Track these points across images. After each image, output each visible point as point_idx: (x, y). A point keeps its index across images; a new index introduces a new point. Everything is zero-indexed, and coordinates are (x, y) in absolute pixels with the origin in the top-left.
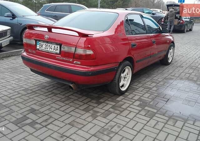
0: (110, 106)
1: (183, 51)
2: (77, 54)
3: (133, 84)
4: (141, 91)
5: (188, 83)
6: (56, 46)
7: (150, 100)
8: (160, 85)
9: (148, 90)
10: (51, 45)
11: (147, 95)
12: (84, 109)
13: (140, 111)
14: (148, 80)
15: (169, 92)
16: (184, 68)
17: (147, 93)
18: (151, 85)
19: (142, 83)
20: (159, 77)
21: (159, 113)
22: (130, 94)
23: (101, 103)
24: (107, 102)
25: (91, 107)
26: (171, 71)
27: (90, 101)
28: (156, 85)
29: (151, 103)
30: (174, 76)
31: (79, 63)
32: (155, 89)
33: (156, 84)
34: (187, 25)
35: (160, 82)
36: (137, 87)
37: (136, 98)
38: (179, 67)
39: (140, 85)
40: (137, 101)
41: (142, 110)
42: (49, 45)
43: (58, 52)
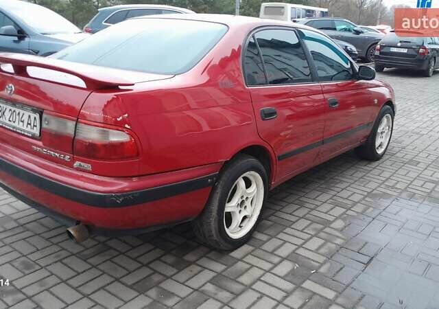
0: (208, 275)
1: (421, 121)
2: (81, 142)
3: (283, 210)
4: (302, 231)
5: (430, 208)
6: (33, 116)
7: (322, 259)
8: (355, 214)
9: (322, 226)
10: (22, 112)
11: (315, 243)
12: (134, 284)
13: (288, 294)
14: (324, 197)
15: (377, 235)
16: (422, 166)
17: (316, 235)
18: (331, 213)
19: (307, 205)
20: (355, 190)
21: (339, 300)
22: (271, 237)
23: (189, 264)
24: (203, 261)
25: (156, 278)
26: (386, 174)
27: (158, 259)
28: (344, 213)
29: (322, 270)
30: (393, 187)
31: (88, 166)
32: (339, 224)
33: (344, 210)
34: (435, 58)
35: (355, 203)
36: (293, 219)
37: (285, 251)
38: (407, 163)
39: (301, 212)
40: (286, 263)
41: (294, 290)
42: (18, 111)
43: (36, 131)
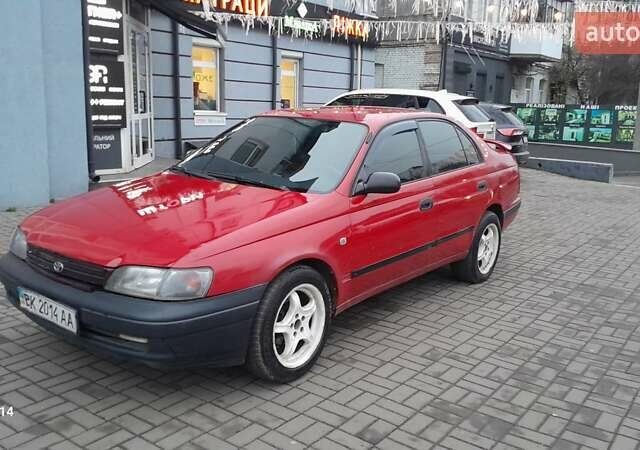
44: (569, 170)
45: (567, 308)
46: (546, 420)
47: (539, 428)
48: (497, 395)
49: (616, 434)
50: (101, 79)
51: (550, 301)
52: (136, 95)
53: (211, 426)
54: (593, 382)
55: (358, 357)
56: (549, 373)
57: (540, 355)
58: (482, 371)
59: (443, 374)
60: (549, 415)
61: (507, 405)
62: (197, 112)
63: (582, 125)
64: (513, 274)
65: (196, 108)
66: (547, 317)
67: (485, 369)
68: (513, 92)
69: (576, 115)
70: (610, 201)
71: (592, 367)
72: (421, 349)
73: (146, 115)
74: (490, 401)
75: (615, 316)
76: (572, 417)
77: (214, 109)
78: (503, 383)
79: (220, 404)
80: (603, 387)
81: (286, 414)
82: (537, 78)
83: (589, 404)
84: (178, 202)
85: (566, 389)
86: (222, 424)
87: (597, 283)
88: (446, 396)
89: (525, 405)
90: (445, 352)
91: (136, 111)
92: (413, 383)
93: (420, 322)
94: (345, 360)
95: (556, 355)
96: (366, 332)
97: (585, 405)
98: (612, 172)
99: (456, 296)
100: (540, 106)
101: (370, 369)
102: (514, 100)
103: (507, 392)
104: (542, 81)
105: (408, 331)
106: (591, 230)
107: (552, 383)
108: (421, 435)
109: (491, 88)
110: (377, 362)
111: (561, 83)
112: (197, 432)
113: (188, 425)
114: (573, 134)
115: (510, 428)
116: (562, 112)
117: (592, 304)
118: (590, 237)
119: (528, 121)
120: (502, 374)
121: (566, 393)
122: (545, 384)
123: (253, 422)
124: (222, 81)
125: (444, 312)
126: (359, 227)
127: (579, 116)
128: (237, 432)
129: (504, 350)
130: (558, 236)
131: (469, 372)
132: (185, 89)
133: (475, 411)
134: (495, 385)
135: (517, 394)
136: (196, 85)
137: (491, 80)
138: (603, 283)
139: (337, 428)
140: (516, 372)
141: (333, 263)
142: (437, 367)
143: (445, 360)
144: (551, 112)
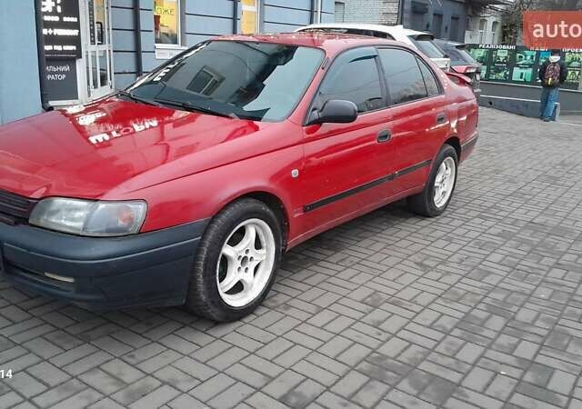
44: (518, 108)
45: (516, 248)
46: (493, 379)
47: (485, 389)
48: (441, 348)
49: (571, 397)
50: (54, 8)
51: (499, 240)
52: (92, 25)
53: (114, 388)
54: (544, 333)
55: (294, 302)
56: (497, 322)
57: (487, 300)
58: (425, 319)
59: (382, 322)
60: (497, 373)
61: (451, 360)
62: (158, 45)
63: (530, 66)
64: (462, 211)
65: (158, 41)
66: (496, 257)
67: (429, 316)
68: (467, 33)
69: (526, 56)
70: (557, 138)
71: (542, 315)
72: (362, 293)
73: (105, 47)
74: (433, 356)
75: (566, 257)
76: (522, 376)
77: (176, 42)
78: (447, 333)
79: (130, 360)
80: (555, 339)
81: (204, 373)
82: (490, 20)
83: (540, 359)
84: (131, 130)
85: (515, 340)
86: (128, 385)
87: (547, 221)
88: (385, 350)
89: (471, 361)
90: (386, 297)
91: (93, 42)
92: (350, 334)
93: (363, 262)
94: (278, 307)
95: (504, 301)
96: (304, 274)
97: (536, 360)
98: (558, 111)
99: (402, 234)
100: (492, 47)
101: (304, 316)
102: (468, 41)
103: (451, 344)
104: (495, 23)
105: (350, 273)
106: (539, 167)
107: (500, 333)
108: (353, 399)
109: (446, 28)
110: (312, 309)
111: (512, 26)
112: (98, 396)
113: (89, 386)
114: (522, 74)
115: (453, 389)
116: (513, 53)
117: (542, 243)
118: (539, 173)
119: (481, 60)
120: (446, 322)
121: (515, 346)
122: (492, 335)
123: (164, 383)
124: (183, 14)
125: (388, 252)
126: (312, 159)
127: (528, 58)
128: (143, 396)
129: (449, 295)
130: (507, 172)
131: (411, 320)
132: (146, 22)
133: (416, 368)
134: (439, 336)
135: (461, 347)
136: (157, 19)
137: (447, 21)
138: (552, 222)
139: (258, 390)
140: (462, 320)
141: (284, 197)
142: (377, 315)
143: (385, 306)
144: (502, 54)
